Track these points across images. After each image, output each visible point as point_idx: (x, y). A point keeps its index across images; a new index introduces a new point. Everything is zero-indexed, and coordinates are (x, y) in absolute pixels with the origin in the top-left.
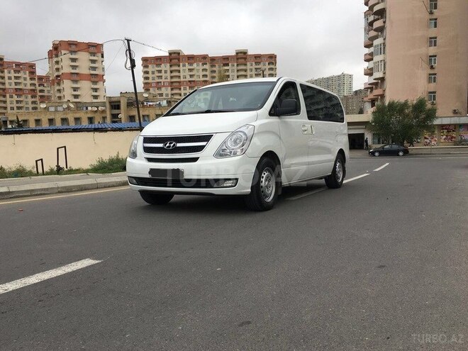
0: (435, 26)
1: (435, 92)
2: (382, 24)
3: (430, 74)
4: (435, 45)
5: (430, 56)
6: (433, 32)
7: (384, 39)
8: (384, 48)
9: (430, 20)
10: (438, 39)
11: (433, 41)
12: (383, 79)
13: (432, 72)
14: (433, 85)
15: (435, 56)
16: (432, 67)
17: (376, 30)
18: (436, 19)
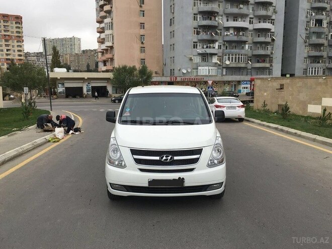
0: (144, 16)
1: (144, 59)
2: (110, 9)
3: (141, 47)
4: (144, 28)
5: (141, 35)
6: (142, 20)
7: (112, 19)
8: (112, 26)
9: (141, 11)
10: (145, 25)
11: (142, 25)
12: (112, 47)
13: (143, 46)
14: (143, 54)
15: (144, 36)
16: (142, 43)
17: (105, 12)
18: (144, 11)
